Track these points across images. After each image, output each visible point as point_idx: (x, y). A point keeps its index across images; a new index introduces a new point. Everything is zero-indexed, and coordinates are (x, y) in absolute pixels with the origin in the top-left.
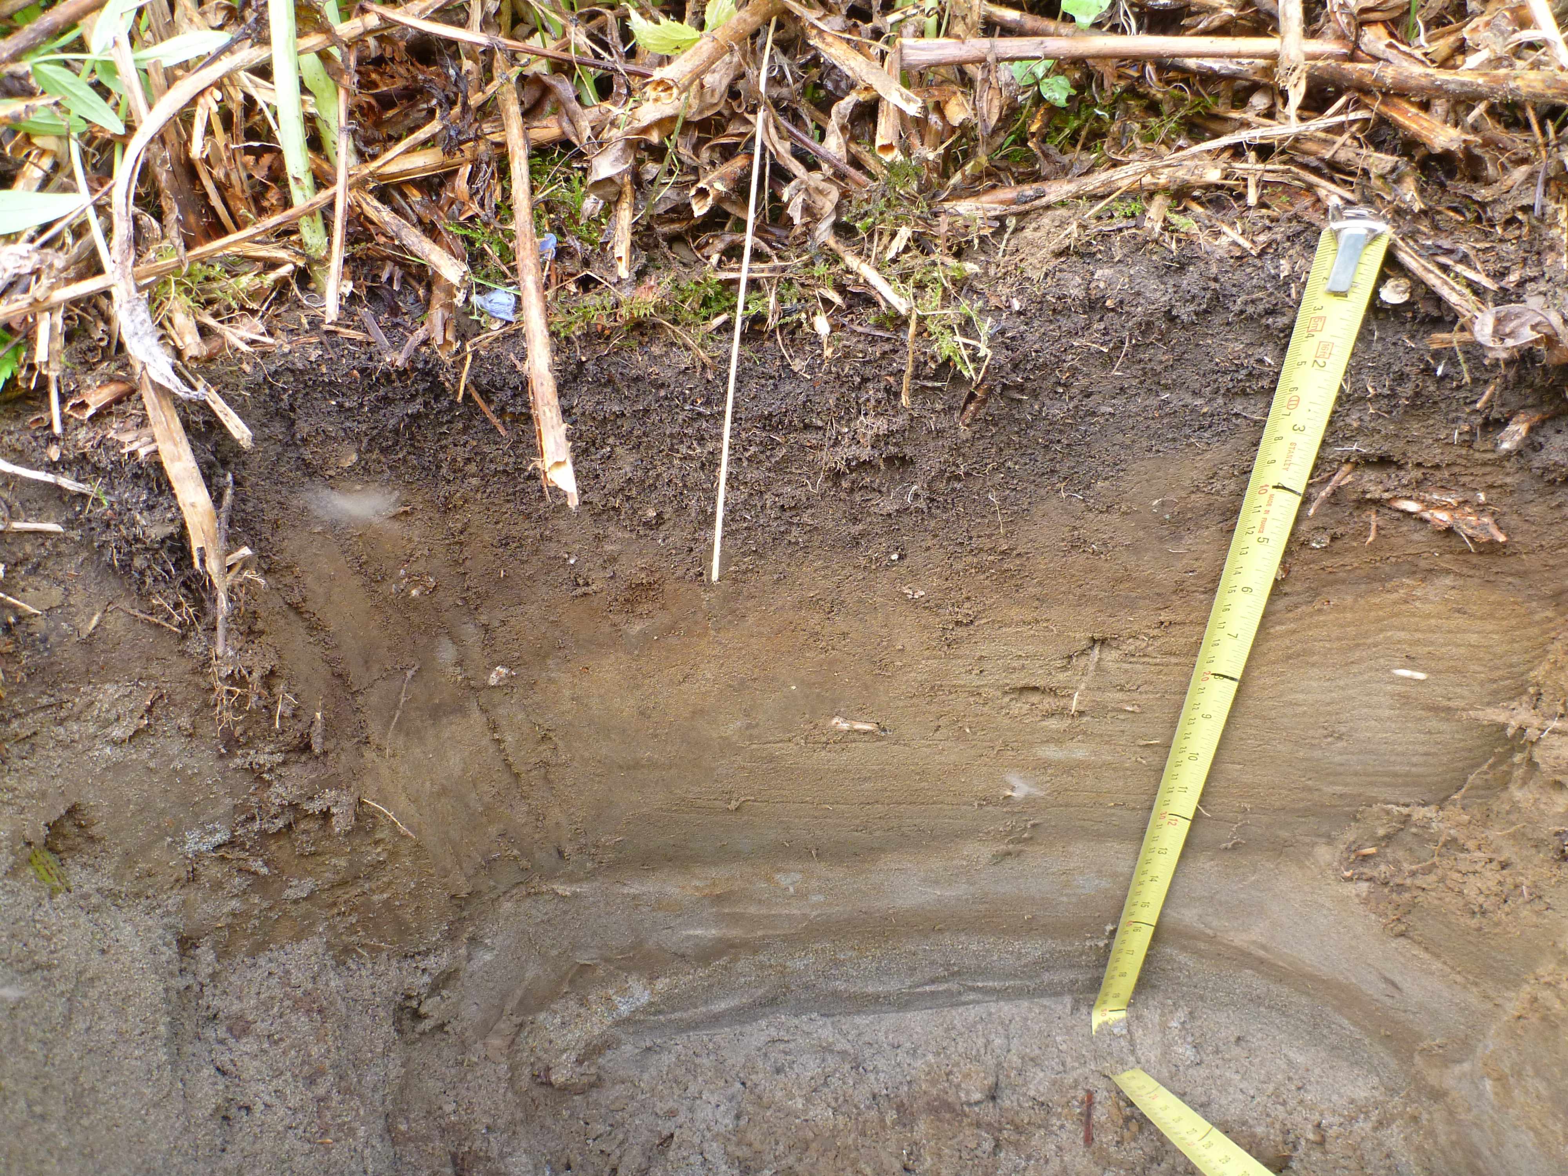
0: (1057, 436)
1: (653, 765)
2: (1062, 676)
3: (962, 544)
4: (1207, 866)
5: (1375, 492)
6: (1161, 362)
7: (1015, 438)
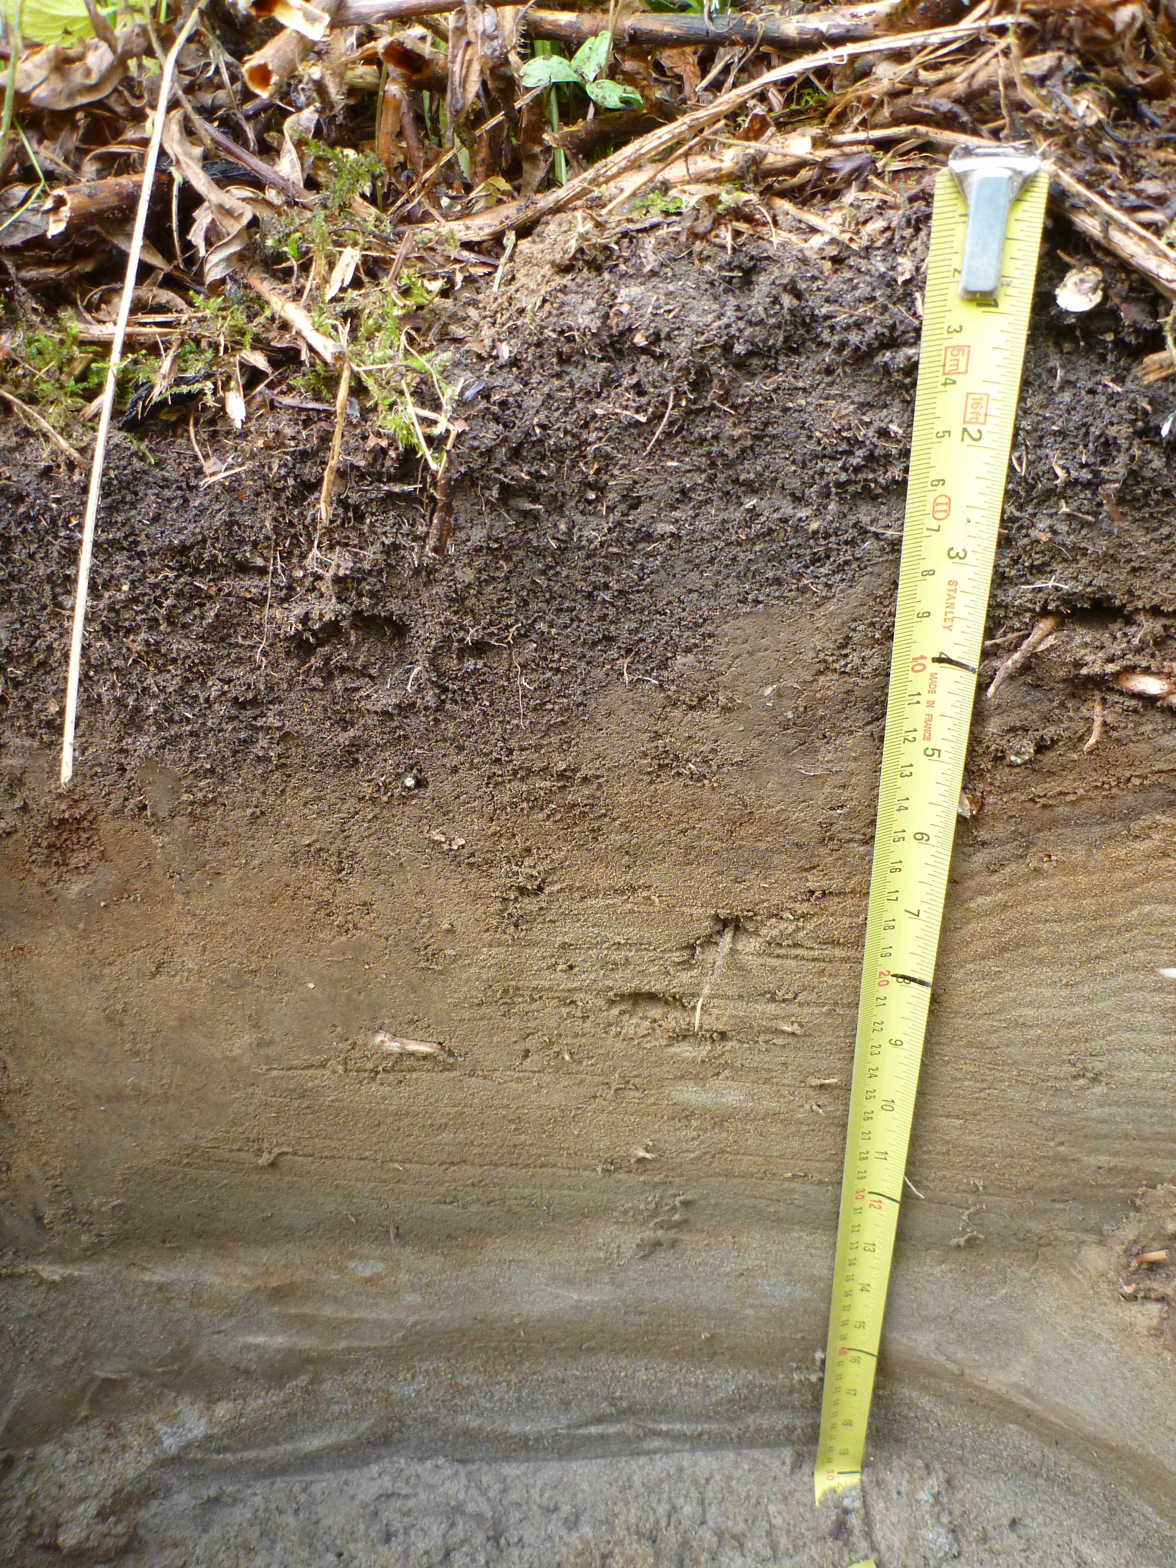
0: (600, 577)
1: (140, 1094)
2: (685, 977)
3: (498, 761)
4: (937, 1270)
5: (1095, 665)
6: (733, 441)
7: (541, 581)
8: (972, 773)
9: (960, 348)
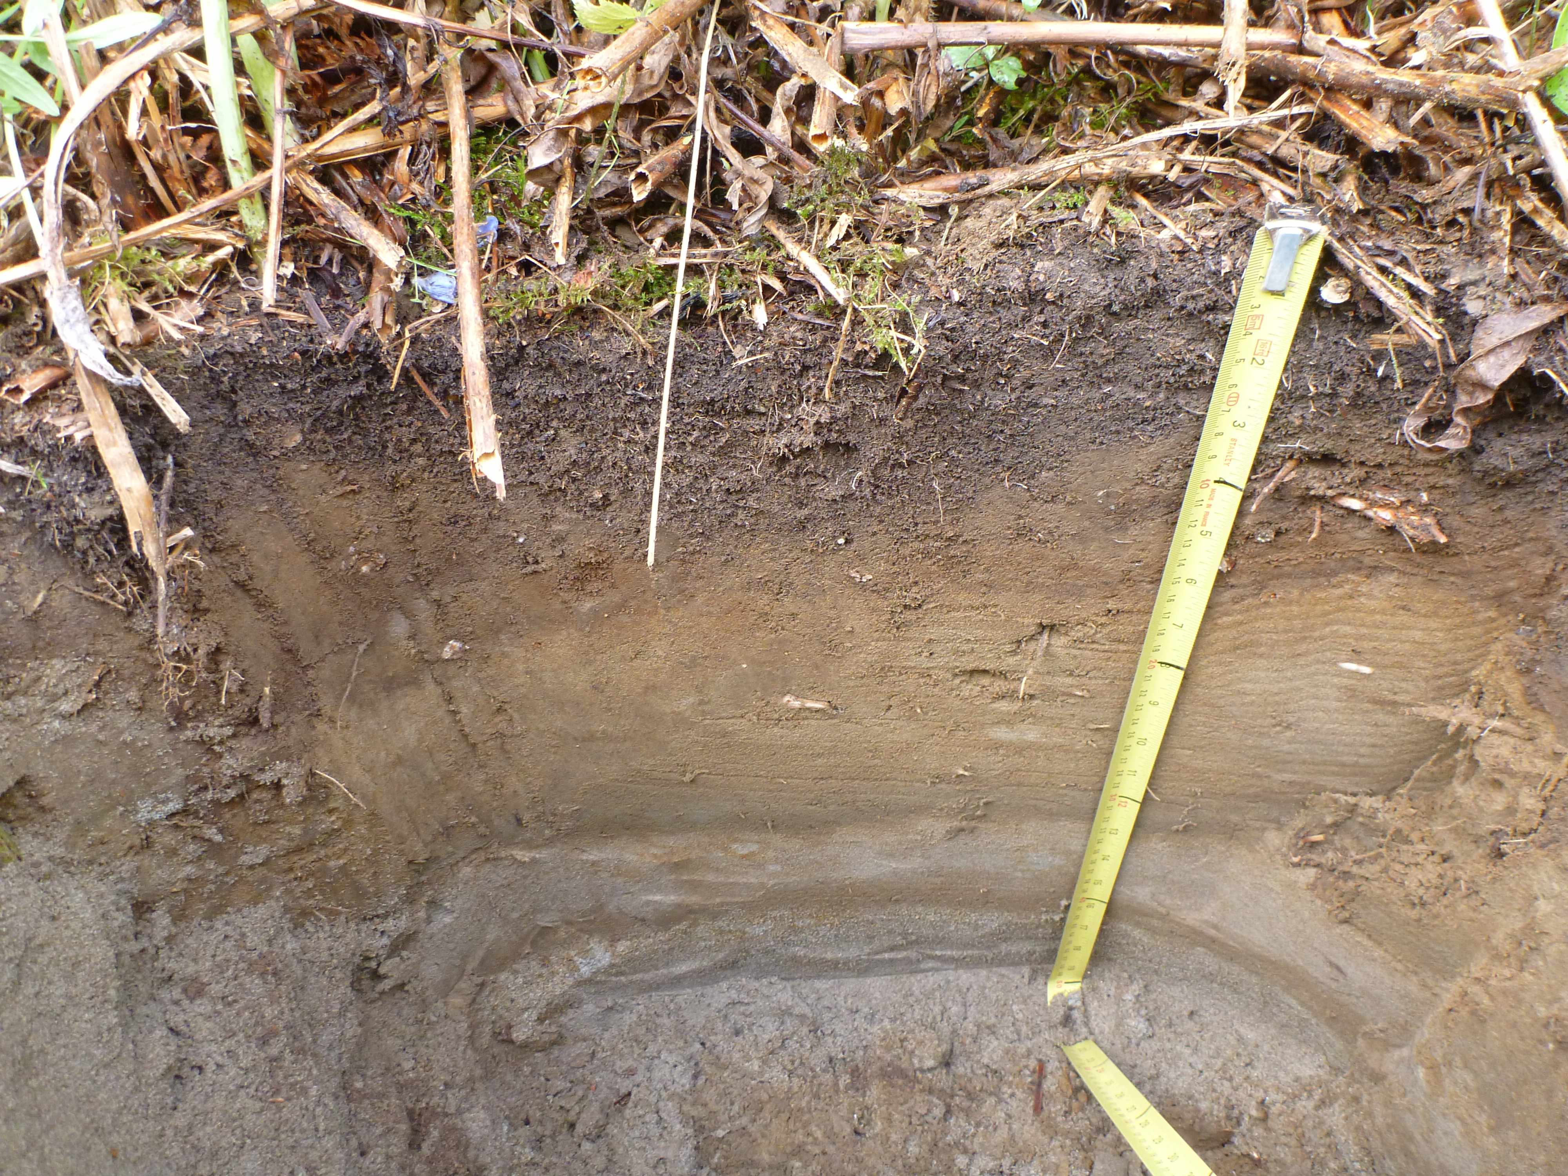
0: (1000, 427)
1: (607, 737)
2: (1011, 660)
3: (907, 530)
4: (1159, 847)
5: (1319, 489)
6: (1102, 356)
7: (958, 427)
8: (1231, 545)
9: (1257, 316)
